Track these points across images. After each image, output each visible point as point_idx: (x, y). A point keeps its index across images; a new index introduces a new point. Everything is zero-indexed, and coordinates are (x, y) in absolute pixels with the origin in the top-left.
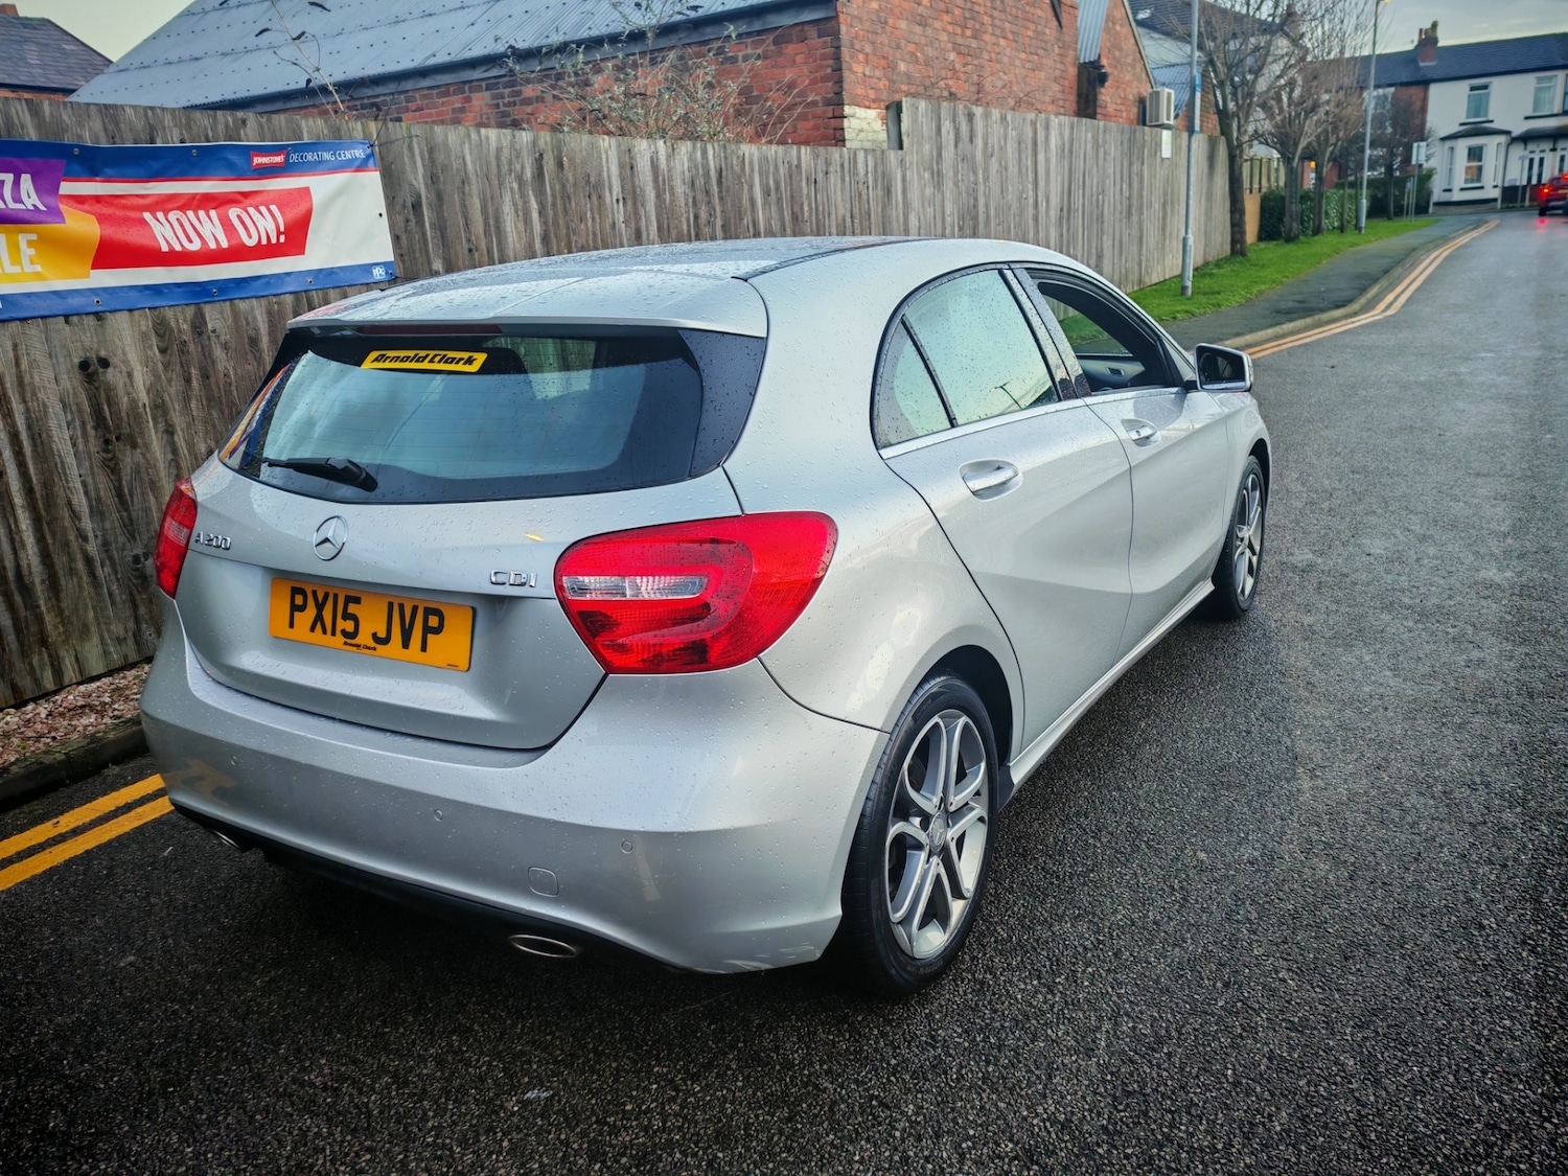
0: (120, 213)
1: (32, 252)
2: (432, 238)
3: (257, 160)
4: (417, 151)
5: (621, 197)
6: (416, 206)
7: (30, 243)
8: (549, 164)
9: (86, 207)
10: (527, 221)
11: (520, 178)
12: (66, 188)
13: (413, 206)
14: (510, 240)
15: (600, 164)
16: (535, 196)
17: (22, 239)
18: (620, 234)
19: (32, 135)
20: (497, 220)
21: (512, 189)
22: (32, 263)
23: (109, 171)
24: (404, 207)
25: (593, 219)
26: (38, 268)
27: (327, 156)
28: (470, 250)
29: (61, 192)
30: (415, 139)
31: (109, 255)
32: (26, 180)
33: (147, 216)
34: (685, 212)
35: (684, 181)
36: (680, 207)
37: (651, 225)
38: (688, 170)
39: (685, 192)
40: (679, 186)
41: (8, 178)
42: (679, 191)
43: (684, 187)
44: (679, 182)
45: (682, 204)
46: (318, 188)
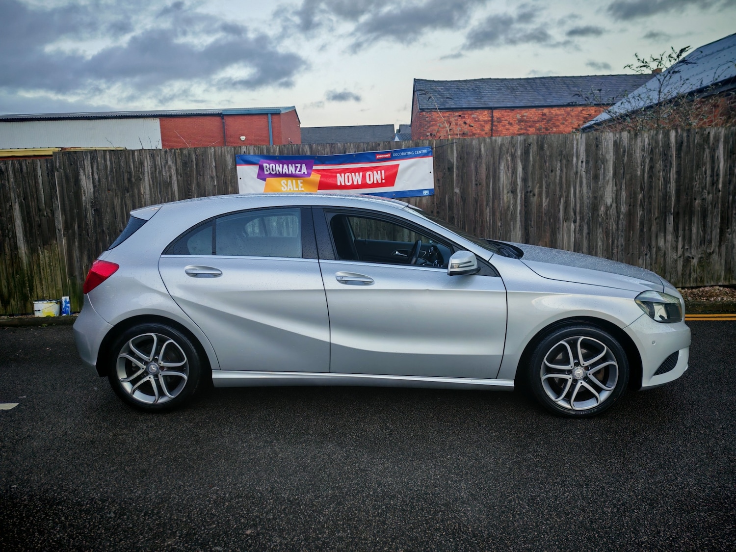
0: (330, 174)
1: (302, 185)
2: (456, 180)
3: (378, 157)
4: (455, 148)
5: (584, 160)
6: (450, 169)
7: (301, 183)
8: (534, 149)
9: (320, 173)
10: (514, 172)
11: (513, 157)
12: (315, 167)
13: (448, 168)
14: (501, 180)
15: (572, 144)
16: (522, 162)
17: (299, 182)
18: (581, 177)
19: (308, 154)
20: (495, 171)
21: (507, 160)
22: (301, 188)
23: (327, 162)
24: (444, 169)
25: (561, 170)
26: (303, 189)
27: (410, 153)
28: (476, 185)
29: (313, 169)
30: (455, 144)
31: (322, 186)
32: (304, 166)
33: (338, 175)
34: (641, 165)
35: (643, 150)
36: (637, 163)
37: (608, 172)
38: (649, 144)
39: (643, 155)
40: (638, 153)
41: (299, 165)
42: (638, 155)
43: (643, 153)
44: (638, 151)
45: (639, 161)
46: (403, 164)
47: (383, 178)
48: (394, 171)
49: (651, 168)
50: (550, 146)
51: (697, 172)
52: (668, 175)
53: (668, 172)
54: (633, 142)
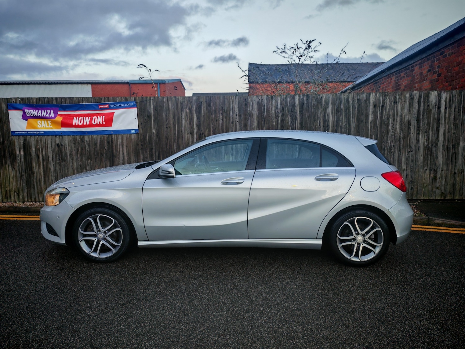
0: (69, 117)
1: (51, 124)
2: (153, 124)
3: (100, 107)
4: (152, 103)
5: (238, 114)
6: (149, 117)
7: (50, 122)
8: (204, 106)
9: (62, 116)
10: (191, 120)
11: (191, 110)
12: (59, 113)
13: (148, 116)
14: (183, 125)
15: (230, 103)
16: (196, 114)
17: (49, 122)
18: (236, 125)
19: (55, 103)
20: (179, 120)
21: (187, 112)
22: (51, 126)
23: (67, 109)
24: (145, 116)
25: (223, 120)
26: (52, 127)
27: (122, 105)
28: (167, 128)
29: (58, 113)
30: (152, 100)
31: (64, 125)
32: (52, 111)
33: (75, 118)
34: (276, 118)
35: (277, 108)
36: (273, 117)
37: (254, 122)
38: (281, 104)
39: (277, 112)
40: (274, 110)
41: (49, 111)
42: (274, 111)
43: (277, 110)
44: (274, 109)
45: (275, 116)
46: (117, 112)
47: (104, 121)
48: (111, 116)
49: (283, 120)
50: (215, 103)
51: (314, 124)
52: (294, 125)
53: (295, 123)
54: (270, 103)
